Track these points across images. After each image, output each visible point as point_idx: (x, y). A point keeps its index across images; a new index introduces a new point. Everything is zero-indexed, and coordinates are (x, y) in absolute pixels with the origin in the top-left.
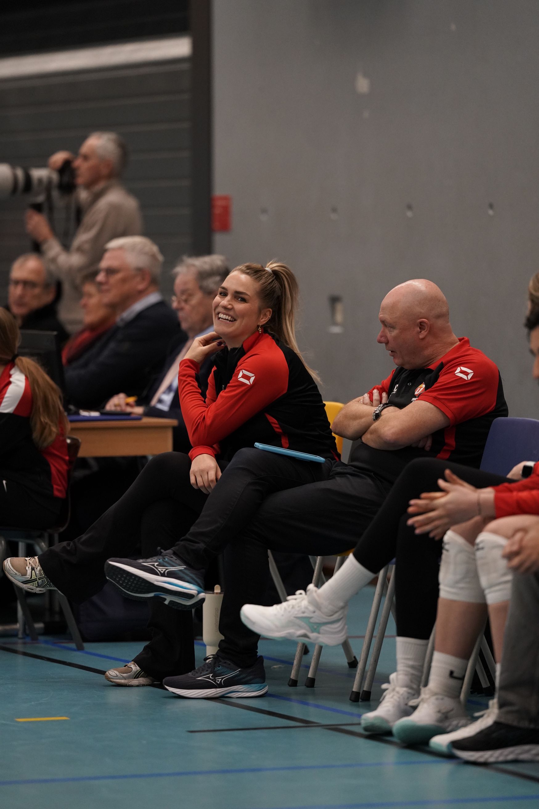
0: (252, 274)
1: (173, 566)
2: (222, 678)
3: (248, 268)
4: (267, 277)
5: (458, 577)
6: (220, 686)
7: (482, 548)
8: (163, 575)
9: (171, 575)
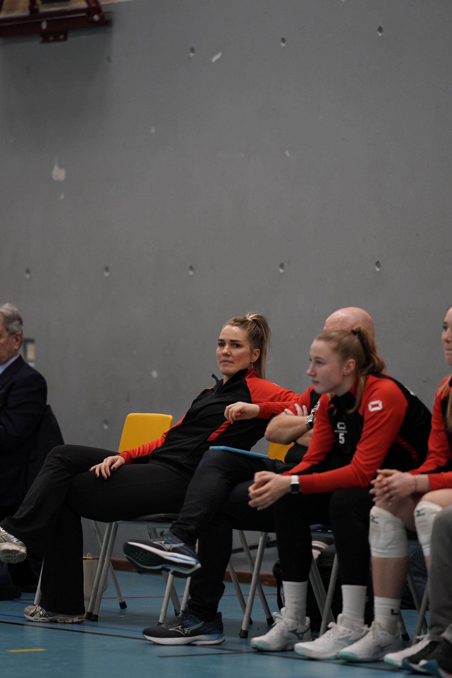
0: (239, 325)
1: (175, 543)
2: (189, 630)
3: (236, 321)
4: (250, 325)
5: (389, 541)
6: (187, 635)
7: (423, 514)
8: (169, 551)
9: (175, 550)
